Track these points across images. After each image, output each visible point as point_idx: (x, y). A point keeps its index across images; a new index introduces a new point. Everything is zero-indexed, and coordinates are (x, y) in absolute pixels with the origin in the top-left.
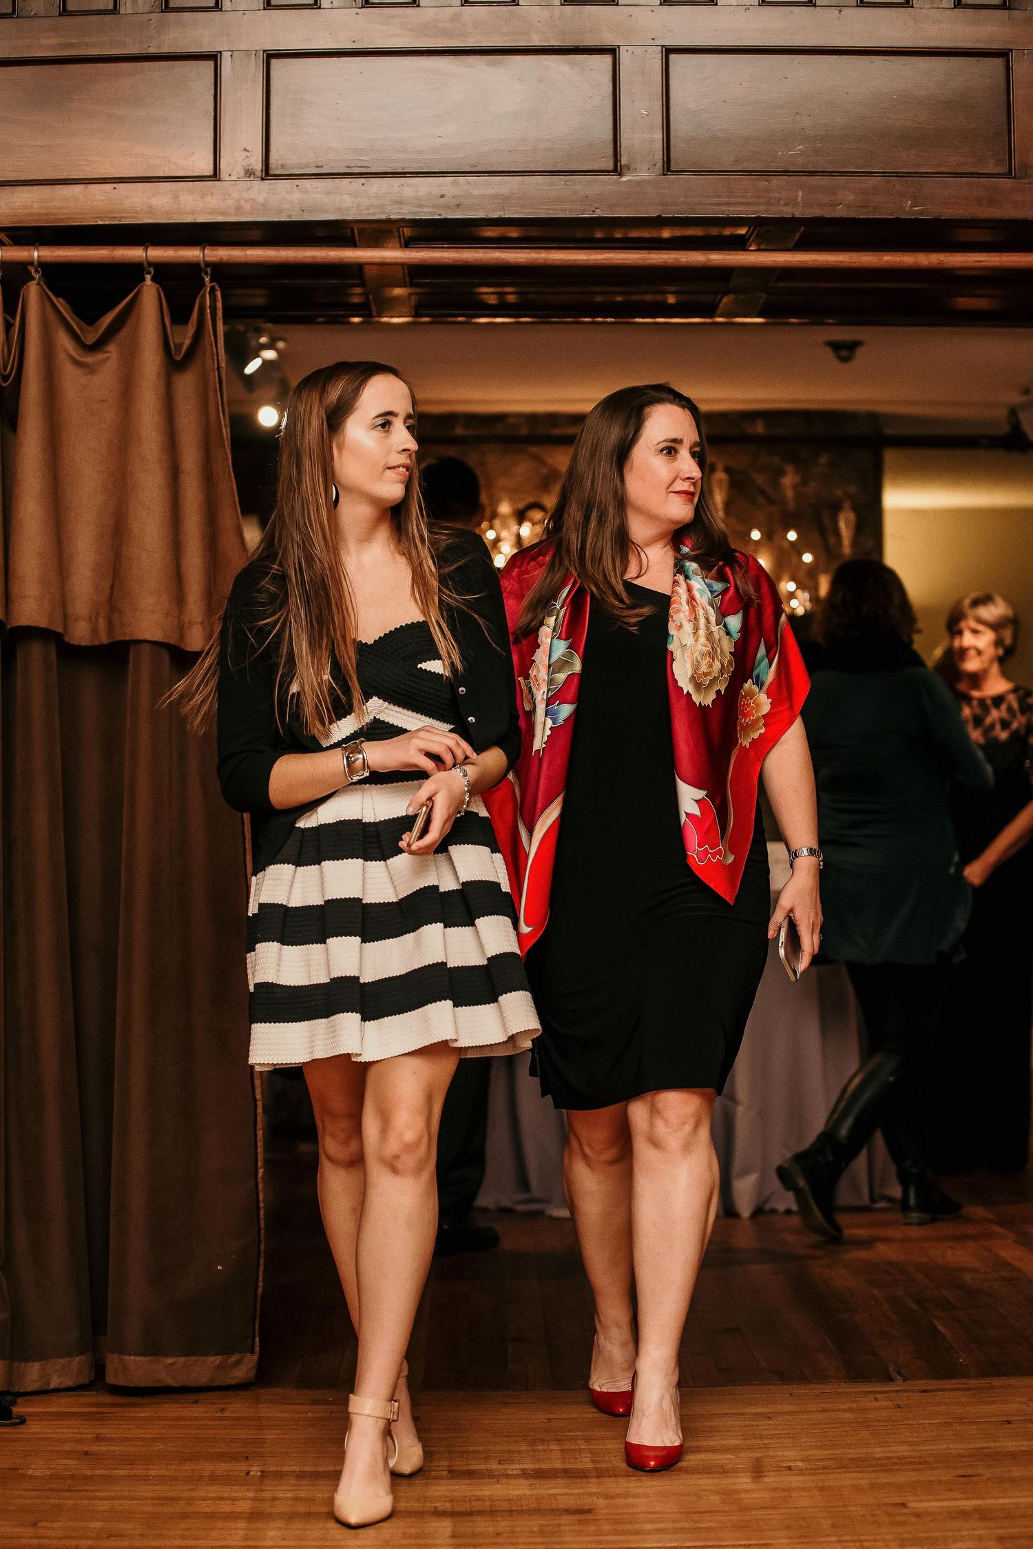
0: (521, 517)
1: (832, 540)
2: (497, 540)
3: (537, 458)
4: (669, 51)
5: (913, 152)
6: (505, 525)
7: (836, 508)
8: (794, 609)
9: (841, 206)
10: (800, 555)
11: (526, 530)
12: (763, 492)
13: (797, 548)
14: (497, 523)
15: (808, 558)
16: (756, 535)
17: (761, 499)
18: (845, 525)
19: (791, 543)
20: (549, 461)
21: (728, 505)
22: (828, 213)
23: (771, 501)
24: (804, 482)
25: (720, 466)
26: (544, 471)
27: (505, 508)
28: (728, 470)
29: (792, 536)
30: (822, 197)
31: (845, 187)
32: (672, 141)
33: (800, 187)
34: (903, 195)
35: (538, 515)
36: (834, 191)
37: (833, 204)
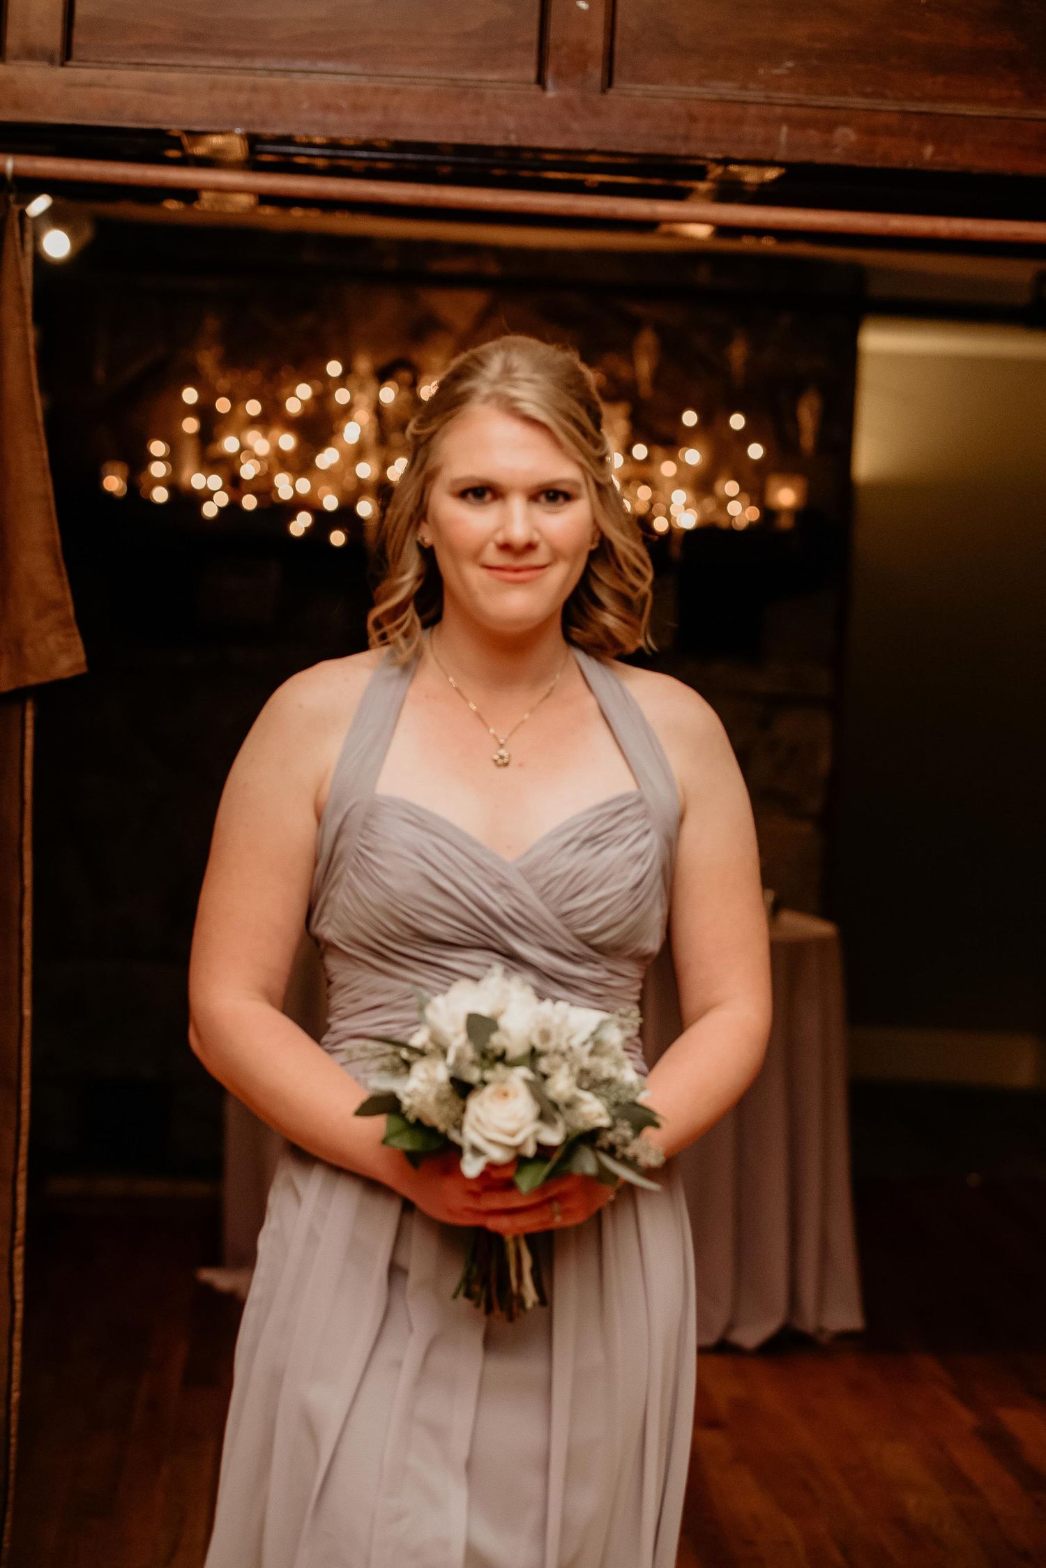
0: (383, 376)
1: (789, 429)
3: (409, 299)
5: (940, 79)
6: (362, 388)
7: (797, 390)
8: (732, 517)
9: (837, 150)
10: (746, 448)
11: (388, 394)
12: (701, 358)
13: (744, 438)
14: (352, 381)
15: (756, 451)
16: (690, 418)
17: (698, 367)
18: (807, 415)
19: (736, 430)
20: (423, 302)
22: (820, 158)
23: (713, 373)
24: (759, 353)
25: (649, 325)
27: (363, 365)
28: (660, 330)
29: (737, 422)
30: (814, 136)
31: (846, 123)
32: (618, 47)
33: (786, 119)
34: (922, 138)
35: (405, 376)
36: (831, 126)
37: (828, 145)
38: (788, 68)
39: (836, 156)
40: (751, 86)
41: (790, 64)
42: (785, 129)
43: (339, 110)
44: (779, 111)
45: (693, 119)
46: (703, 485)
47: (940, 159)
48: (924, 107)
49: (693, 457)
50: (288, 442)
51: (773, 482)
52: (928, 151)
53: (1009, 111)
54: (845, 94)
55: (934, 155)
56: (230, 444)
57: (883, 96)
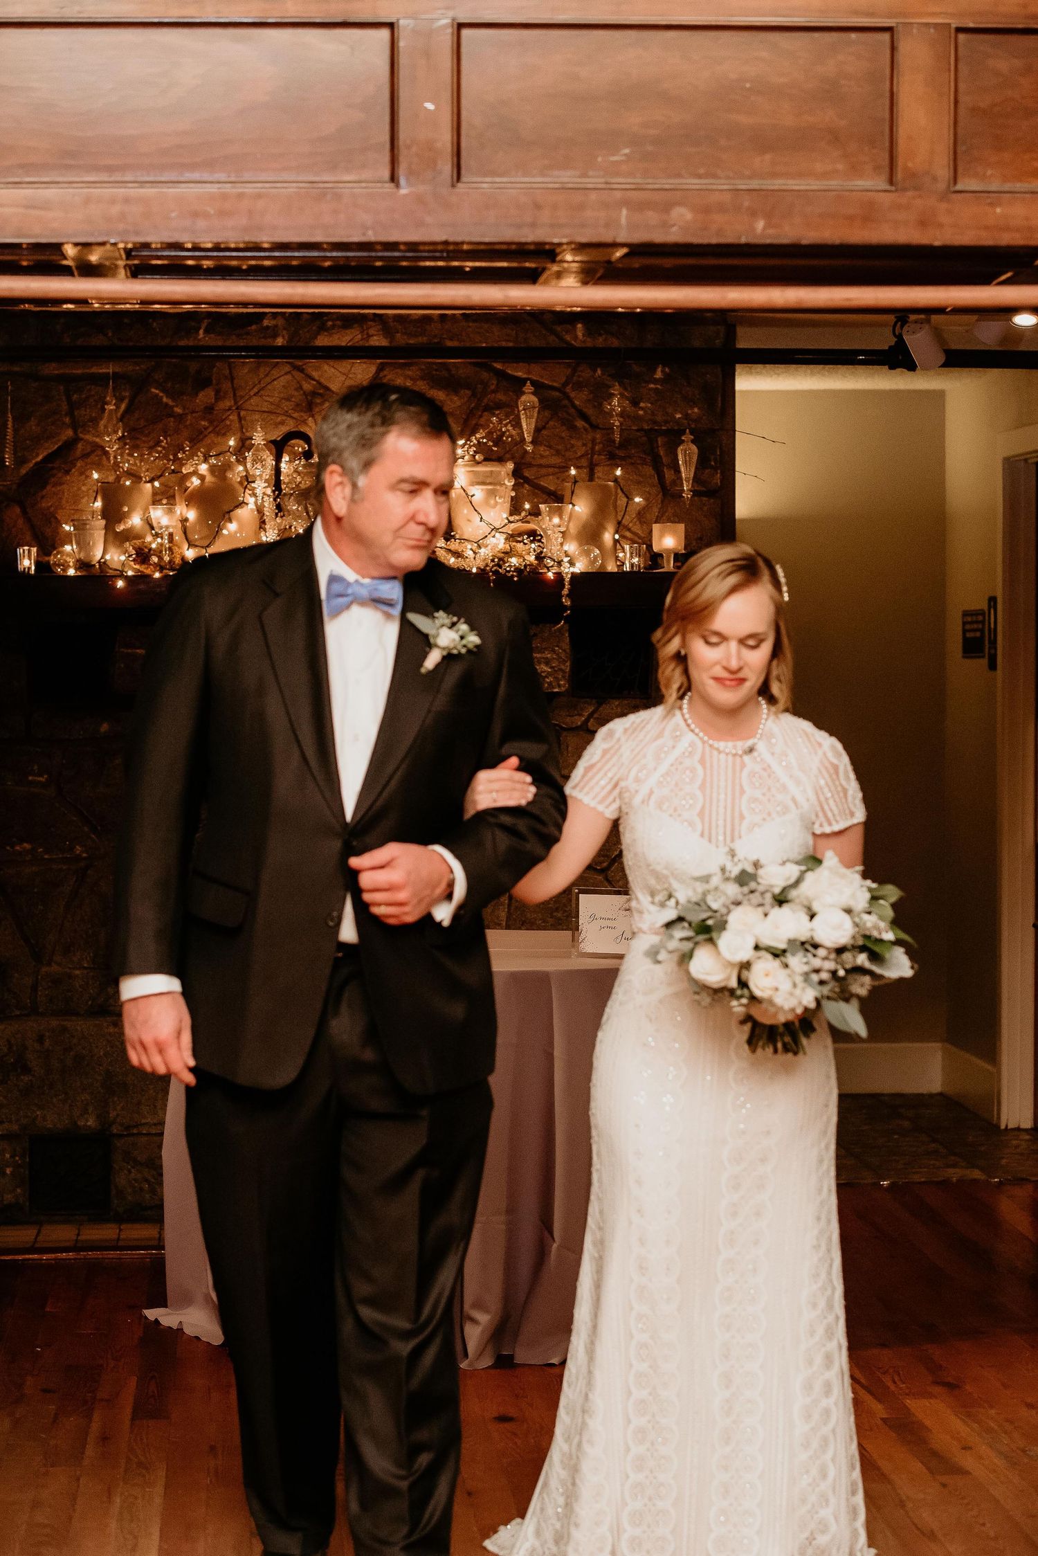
0: (278, 448)
1: (669, 475)
2: (248, 480)
3: (300, 369)
4: (461, 26)
5: (768, 157)
7: (674, 438)
9: (674, 229)
10: (629, 498)
12: (584, 417)
13: (625, 488)
15: (637, 500)
16: (573, 472)
17: (580, 423)
18: (686, 462)
19: (616, 480)
20: (315, 374)
21: (538, 430)
22: (659, 237)
23: (594, 427)
24: (635, 403)
25: (528, 388)
26: (307, 386)
27: (258, 438)
28: (539, 388)
29: (618, 472)
30: (652, 217)
31: (679, 204)
32: (463, 145)
33: (626, 203)
34: (753, 213)
35: (300, 446)
36: (667, 207)
37: (665, 225)
38: (625, 155)
39: (674, 235)
40: (591, 173)
41: (627, 151)
42: (624, 212)
43: (206, 216)
44: (618, 195)
45: (538, 207)
46: (590, 536)
47: (770, 231)
48: (755, 184)
49: (581, 508)
50: (192, 515)
51: (656, 528)
52: (760, 225)
53: (834, 183)
54: (679, 176)
55: (764, 228)
56: (136, 520)
57: (715, 176)
